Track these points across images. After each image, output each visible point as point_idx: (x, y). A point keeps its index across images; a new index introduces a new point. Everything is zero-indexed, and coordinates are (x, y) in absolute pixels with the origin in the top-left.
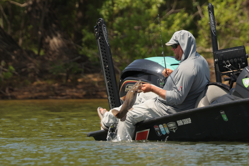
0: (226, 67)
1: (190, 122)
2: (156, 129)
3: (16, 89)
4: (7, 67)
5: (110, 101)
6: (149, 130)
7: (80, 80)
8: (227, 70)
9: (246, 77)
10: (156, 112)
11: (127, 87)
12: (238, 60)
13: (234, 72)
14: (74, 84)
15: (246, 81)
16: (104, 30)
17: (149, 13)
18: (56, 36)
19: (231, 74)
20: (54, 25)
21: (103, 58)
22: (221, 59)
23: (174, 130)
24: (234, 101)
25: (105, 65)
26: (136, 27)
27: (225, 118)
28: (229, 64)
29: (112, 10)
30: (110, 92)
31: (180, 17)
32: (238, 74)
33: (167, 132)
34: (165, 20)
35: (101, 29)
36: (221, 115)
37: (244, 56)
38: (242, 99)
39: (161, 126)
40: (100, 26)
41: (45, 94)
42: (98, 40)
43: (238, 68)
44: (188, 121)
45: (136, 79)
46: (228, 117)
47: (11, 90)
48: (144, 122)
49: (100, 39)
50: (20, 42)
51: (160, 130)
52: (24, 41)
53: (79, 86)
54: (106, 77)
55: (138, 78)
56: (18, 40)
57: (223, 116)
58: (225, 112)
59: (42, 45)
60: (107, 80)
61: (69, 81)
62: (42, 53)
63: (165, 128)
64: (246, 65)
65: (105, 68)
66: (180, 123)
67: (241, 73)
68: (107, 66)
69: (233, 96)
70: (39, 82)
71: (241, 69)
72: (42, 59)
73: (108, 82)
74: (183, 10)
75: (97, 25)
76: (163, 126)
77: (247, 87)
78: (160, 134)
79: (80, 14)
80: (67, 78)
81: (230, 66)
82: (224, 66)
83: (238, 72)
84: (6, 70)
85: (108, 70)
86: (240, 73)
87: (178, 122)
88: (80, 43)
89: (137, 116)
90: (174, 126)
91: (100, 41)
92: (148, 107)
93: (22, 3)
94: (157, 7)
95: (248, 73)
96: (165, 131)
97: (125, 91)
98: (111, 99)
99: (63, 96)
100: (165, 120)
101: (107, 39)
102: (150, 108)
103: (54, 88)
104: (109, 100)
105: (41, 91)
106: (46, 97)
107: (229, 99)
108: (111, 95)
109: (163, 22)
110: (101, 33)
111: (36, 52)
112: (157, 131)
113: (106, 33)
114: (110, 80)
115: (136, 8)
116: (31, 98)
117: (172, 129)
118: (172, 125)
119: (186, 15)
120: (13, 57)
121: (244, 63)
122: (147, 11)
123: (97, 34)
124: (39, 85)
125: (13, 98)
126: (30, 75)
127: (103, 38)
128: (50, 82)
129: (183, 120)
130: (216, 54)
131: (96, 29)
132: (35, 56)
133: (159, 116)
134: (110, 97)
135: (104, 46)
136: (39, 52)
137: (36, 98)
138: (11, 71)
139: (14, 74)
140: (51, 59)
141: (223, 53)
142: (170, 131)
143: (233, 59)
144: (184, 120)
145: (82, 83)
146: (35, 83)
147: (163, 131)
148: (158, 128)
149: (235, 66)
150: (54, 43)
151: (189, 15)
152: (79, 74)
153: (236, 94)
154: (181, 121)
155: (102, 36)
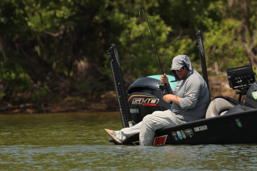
0: (238, 82)
1: (206, 129)
2: (174, 134)
3: (50, 104)
4: (42, 86)
5: (121, 113)
6: (167, 136)
7: (103, 96)
8: (238, 85)
9: (255, 91)
10: (173, 120)
11: (134, 101)
12: (247, 77)
13: (244, 86)
14: (98, 100)
15: (255, 94)
16: (116, 54)
17: (160, 39)
18: (83, 60)
19: (242, 88)
20: (81, 51)
21: (116, 77)
22: (234, 76)
23: (190, 135)
24: (246, 111)
25: (117, 83)
26: (148, 51)
27: (239, 124)
28: (240, 80)
29: (129, 38)
30: (121, 105)
31: (185, 43)
32: (247, 89)
33: (184, 137)
34: (172, 45)
35: (113, 53)
36: (236, 122)
37: (252, 73)
38: (253, 110)
39: (178, 133)
40: (112, 50)
41: (73, 108)
42: (111, 62)
43: (247, 83)
44: (204, 128)
45: (141, 94)
46: (242, 123)
47: (46, 105)
48: (163, 129)
49: (113, 61)
50: (54, 65)
51: (177, 136)
52: (57, 64)
53: (103, 101)
54: (118, 92)
55: (143, 93)
56: (52, 64)
57: (237, 123)
58: (239, 120)
59: (71, 67)
60: (119, 95)
61: (94, 97)
62: (71, 74)
63: (182, 134)
64: (254, 81)
65: (117, 85)
66: (197, 129)
67: (251, 88)
68: (119, 83)
69: (244, 106)
70: (69, 98)
71: (250, 84)
72: (71, 79)
73: (120, 96)
74: (187, 36)
75: (110, 50)
76: (181, 132)
77: (256, 99)
78: (178, 139)
79: (103, 41)
80: (92, 94)
81: (241, 82)
82: (236, 82)
83: (247, 87)
84: (41, 88)
85: (120, 86)
86: (249, 88)
87: (195, 128)
88: (103, 66)
89: (157, 123)
90: (191, 132)
91: (113, 63)
92: (166, 116)
93: (55, 33)
94: (166, 35)
95: (256, 87)
96: (182, 137)
97: (132, 104)
98: (122, 110)
99: (89, 109)
100: (182, 128)
101: (118, 61)
102: (168, 117)
103: (81, 103)
104: (121, 111)
105: (70, 106)
106: (75, 111)
107: (241, 109)
108: (122, 108)
109: (171, 47)
110: (114, 56)
111: (66, 73)
112: (174, 137)
113: (117, 56)
114: (122, 95)
115: (149, 36)
116: (62, 112)
117: (189, 135)
118: (189, 131)
119: (190, 41)
120: (48, 78)
121: (252, 79)
122: (158, 38)
123: (110, 57)
124: (69, 101)
125: (48, 112)
126: (61, 93)
127: (115, 61)
128: (78, 98)
129: (199, 127)
130: (229, 72)
131: (109, 53)
132: (66, 77)
133: (176, 124)
134: (122, 109)
135: (116, 67)
136: (69, 73)
137: (66, 111)
138: (46, 90)
139: (48, 92)
140: (78, 79)
141: (235, 71)
142: (186, 136)
143: (243, 76)
144: (201, 127)
145: (104, 98)
146: (66, 100)
147: (180, 137)
148: (176, 134)
149: (245, 82)
150: (81, 66)
151: (193, 40)
152: (102, 91)
153: (247, 104)
154: (198, 128)
155: (114, 59)
